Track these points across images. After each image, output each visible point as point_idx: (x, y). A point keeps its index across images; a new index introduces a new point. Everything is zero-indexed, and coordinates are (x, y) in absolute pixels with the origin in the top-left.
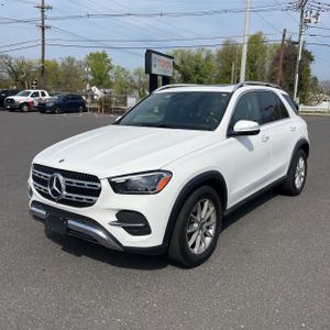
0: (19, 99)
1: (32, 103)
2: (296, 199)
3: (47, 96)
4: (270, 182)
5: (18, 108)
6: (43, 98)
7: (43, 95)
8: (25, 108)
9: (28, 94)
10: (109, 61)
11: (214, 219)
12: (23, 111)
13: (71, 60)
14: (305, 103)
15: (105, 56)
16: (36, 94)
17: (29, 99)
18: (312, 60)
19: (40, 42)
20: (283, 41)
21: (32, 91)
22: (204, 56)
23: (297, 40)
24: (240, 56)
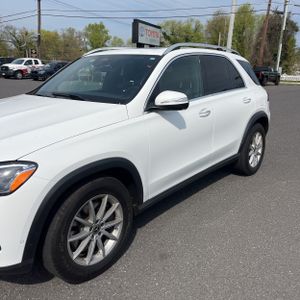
0: (13, 67)
1: (26, 70)
2: (249, 179)
3: (40, 64)
4: (214, 163)
5: (12, 75)
6: (37, 66)
7: (36, 63)
8: (19, 75)
9: (21, 62)
10: (106, 32)
11: (120, 218)
12: (16, 79)
13: (71, 31)
14: (289, 73)
15: (102, 27)
16: (30, 62)
17: (22, 67)
18: (297, 30)
19: (36, 13)
20: (269, 10)
21: (26, 59)
22: (193, 27)
23: (282, 10)
24: (228, 26)
